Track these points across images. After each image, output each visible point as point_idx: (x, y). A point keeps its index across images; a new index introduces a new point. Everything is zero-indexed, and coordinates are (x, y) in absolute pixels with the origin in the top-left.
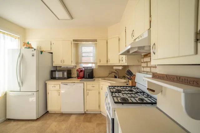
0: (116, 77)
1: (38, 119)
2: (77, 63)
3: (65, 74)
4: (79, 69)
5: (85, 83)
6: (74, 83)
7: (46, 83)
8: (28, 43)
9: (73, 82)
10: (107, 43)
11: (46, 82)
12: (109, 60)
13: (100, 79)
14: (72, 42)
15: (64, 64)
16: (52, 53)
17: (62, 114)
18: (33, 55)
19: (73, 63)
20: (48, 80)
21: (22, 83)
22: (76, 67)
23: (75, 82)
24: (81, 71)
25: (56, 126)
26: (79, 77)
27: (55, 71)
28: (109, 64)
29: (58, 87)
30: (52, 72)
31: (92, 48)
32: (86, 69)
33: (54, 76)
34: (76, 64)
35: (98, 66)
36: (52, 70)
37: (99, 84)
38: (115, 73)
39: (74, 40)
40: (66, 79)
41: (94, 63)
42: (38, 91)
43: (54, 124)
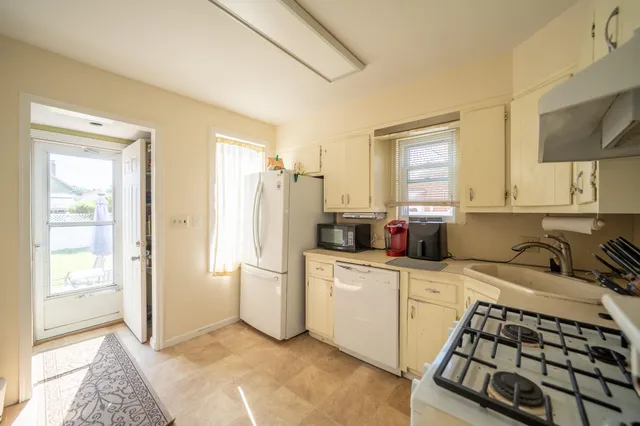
0: (555, 269)
1: (283, 342)
2: (390, 203)
3: (351, 235)
4: (394, 223)
5: (405, 272)
6: (370, 266)
7: (304, 257)
8: (277, 159)
9: (367, 263)
10: (507, 117)
11: (305, 254)
12: (513, 191)
13: (467, 269)
14: (373, 138)
15: (349, 206)
16: (322, 177)
17: (337, 352)
18: (279, 186)
19: (372, 204)
20: (307, 250)
21: (261, 249)
22: (385, 217)
23: (373, 264)
24: (399, 230)
25: (313, 378)
26: (390, 250)
27: (330, 226)
28: (517, 206)
29: (328, 270)
30: (321, 228)
31: (444, 148)
32: (418, 224)
33: (324, 239)
34: (386, 205)
35: (467, 213)
36: (322, 222)
37: (457, 288)
38: (548, 247)
39: (378, 132)
40: (353, 252)
41: (452, 204)
42: (286, 273)
43: (313, 370)
